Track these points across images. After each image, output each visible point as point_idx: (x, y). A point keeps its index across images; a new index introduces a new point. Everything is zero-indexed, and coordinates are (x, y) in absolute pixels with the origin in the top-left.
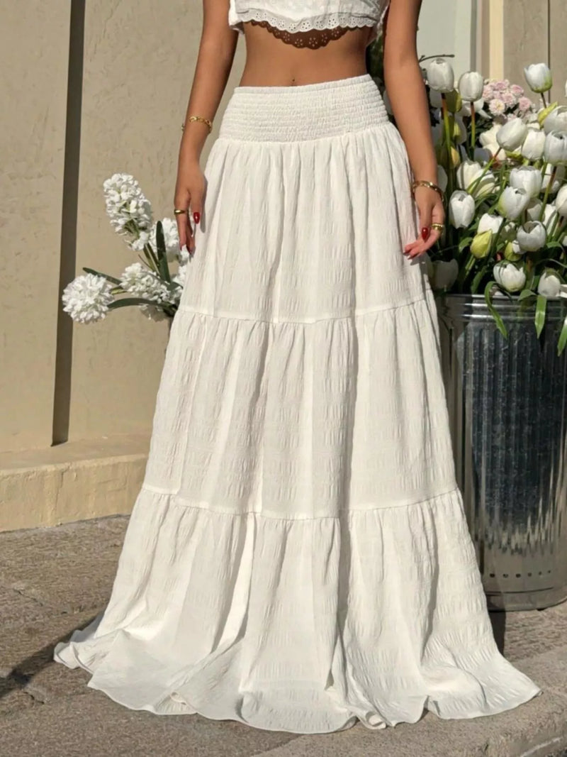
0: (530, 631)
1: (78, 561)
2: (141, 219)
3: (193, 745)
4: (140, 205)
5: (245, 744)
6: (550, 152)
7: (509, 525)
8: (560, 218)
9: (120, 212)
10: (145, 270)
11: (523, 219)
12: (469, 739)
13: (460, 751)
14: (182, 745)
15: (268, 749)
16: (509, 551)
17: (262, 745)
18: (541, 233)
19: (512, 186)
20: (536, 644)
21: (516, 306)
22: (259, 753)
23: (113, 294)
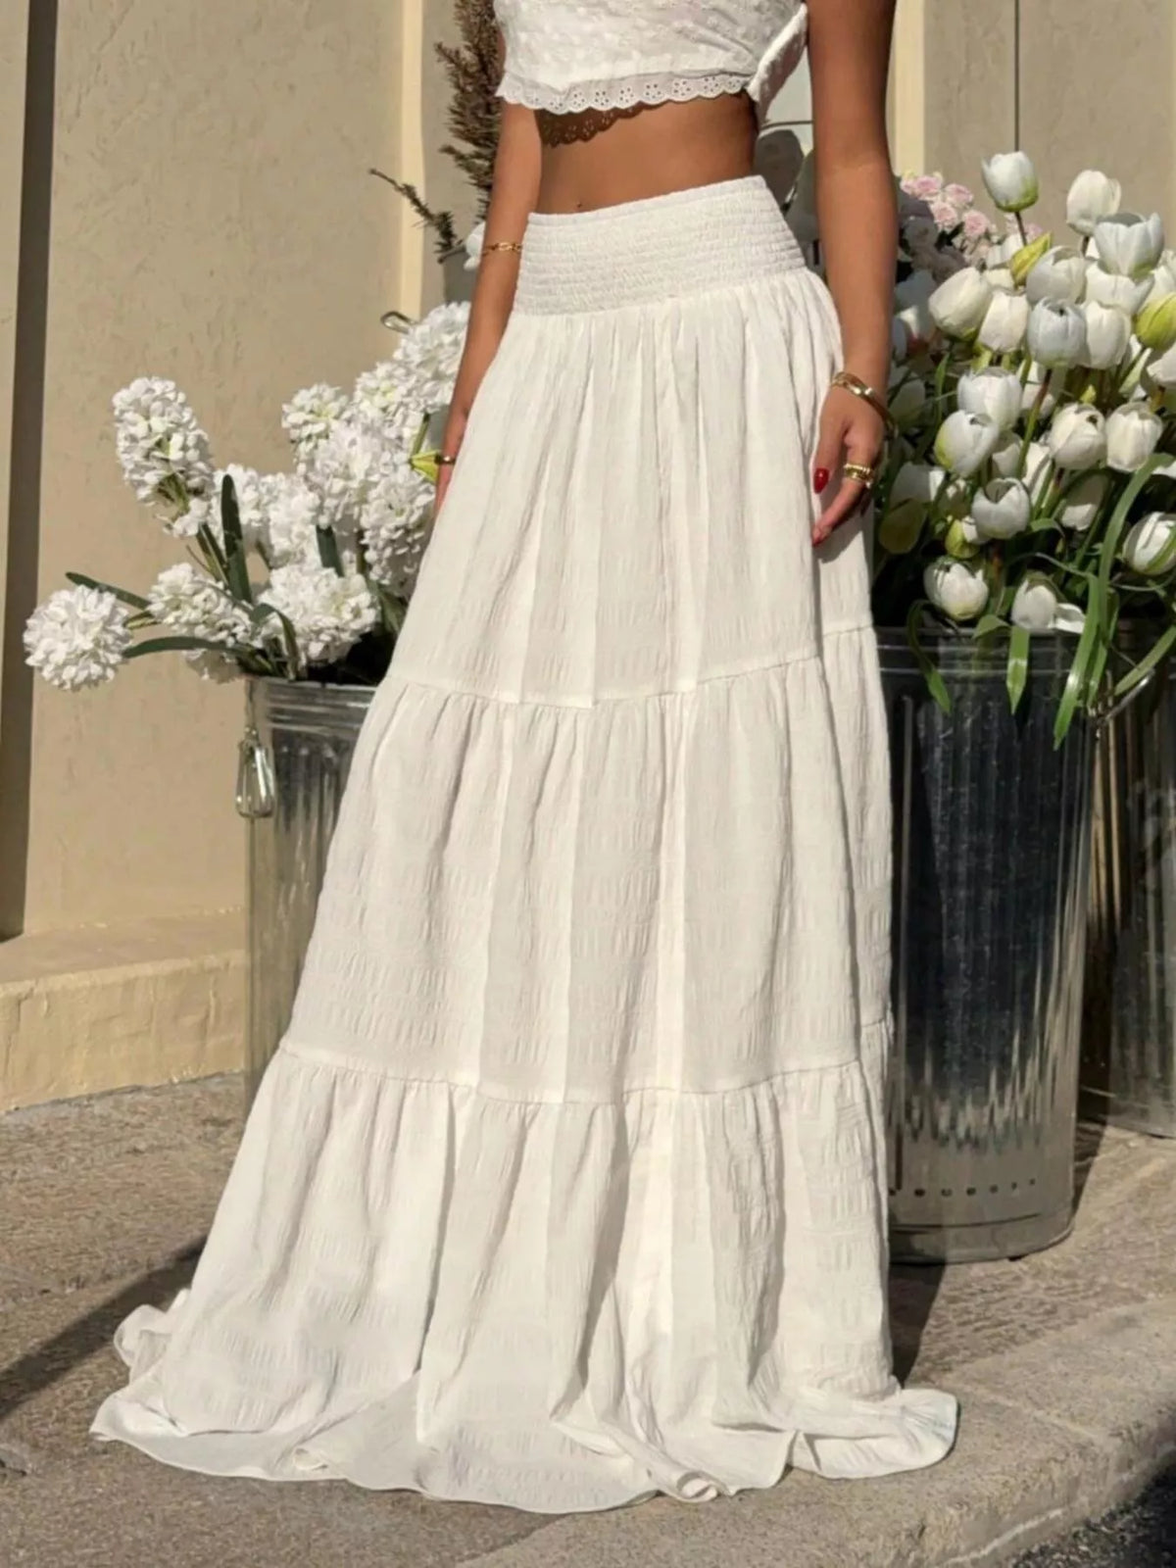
0: (997, 1301)
1: (63, 1184)
2: (191, 473)
3: (341, 1545)
4: (191, 442)
5: (446, 1541)
6: (1040, 341)
7: (954, 1092)
8: (1057, 470)
9: (147, 457)
10: (200, 577)
11: (985, 475)
12: (887, 1515)
13: (871, 1540)
14: (318, 1547)
15: (492, 1549)
16: (952, 1143)
17: (480, 1541)
18: (1020, 502)
19: (964, 408)
20: (1008, 1327)
21: (969, 650)
22: (473, 1556)
23: (131, 629)
